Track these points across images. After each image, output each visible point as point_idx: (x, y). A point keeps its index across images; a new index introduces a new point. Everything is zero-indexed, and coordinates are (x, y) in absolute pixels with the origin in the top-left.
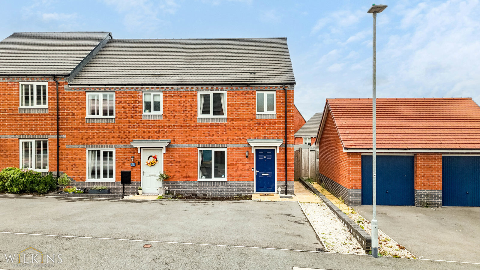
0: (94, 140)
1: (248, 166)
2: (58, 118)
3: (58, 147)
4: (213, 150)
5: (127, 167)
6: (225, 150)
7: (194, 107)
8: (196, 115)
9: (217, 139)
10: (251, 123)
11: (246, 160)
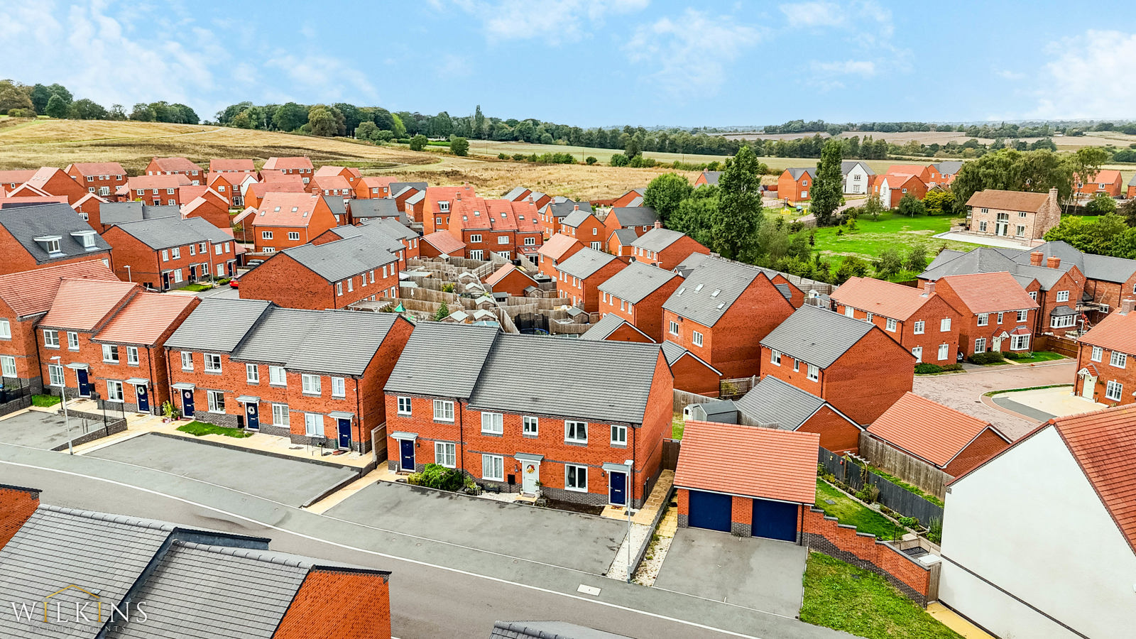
0: (487, 449)
1: (603, 483)
2: (462, 430)
3: (462, 451)
4: (577, 467)
5: (512, 472)
6: (586, 468)
7: (561, 432)
8: (564, 439)
9: (580, 459)
10: (606, 450)
11: (603, 478)
